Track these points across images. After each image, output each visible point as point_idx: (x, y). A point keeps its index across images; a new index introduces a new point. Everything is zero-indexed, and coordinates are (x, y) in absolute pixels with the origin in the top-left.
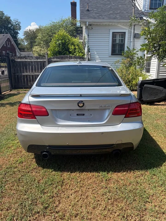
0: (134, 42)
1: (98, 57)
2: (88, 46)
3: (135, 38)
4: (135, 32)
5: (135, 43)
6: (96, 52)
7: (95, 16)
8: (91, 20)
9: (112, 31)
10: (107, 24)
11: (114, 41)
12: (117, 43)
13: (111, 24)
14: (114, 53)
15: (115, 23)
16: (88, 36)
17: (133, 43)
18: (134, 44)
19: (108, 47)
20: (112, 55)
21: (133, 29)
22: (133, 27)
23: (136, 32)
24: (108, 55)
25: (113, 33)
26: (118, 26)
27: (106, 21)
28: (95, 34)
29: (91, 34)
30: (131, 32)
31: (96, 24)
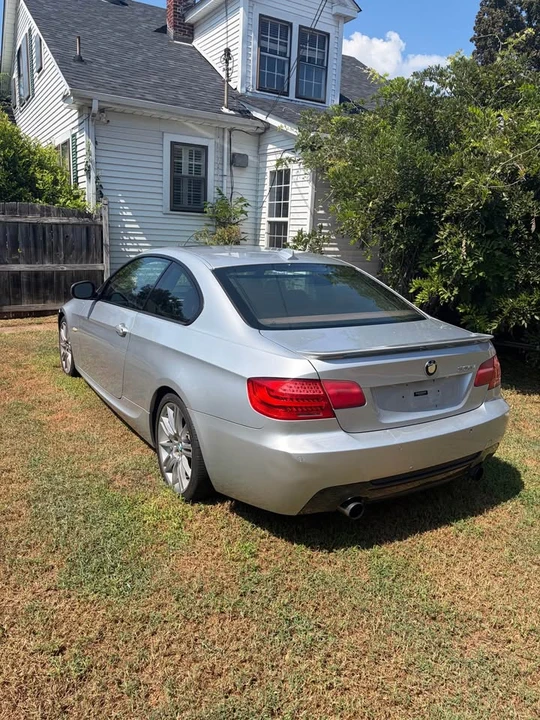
0: (232, 176)
1: (129, 214)
2: (97, 178)
3: (233, 168)
4: (233, 148)
5: (235, 180)
6: (122, 197)
7: (113, 85)
8: (108, 97)
9: (168, 139)
10: (156, 114)
11: (176, 167)
12: (184, 177)
13: (166, 116)
14: (177, 204)
15: (179, 115)
16: (96, 143)
17: (229, 179)
18: (232, 182)
19: (159, 184)
20: (171, 210)
21: (226, 140)
22: (227, 134)
23: (235, 150)
24: (160, 209)
25: (173, 144)
26: (187, 127)
27: (150, 106)
28: (118, 142)
29: (105, 140)
30: (223, 147)
31: (119, 108)
